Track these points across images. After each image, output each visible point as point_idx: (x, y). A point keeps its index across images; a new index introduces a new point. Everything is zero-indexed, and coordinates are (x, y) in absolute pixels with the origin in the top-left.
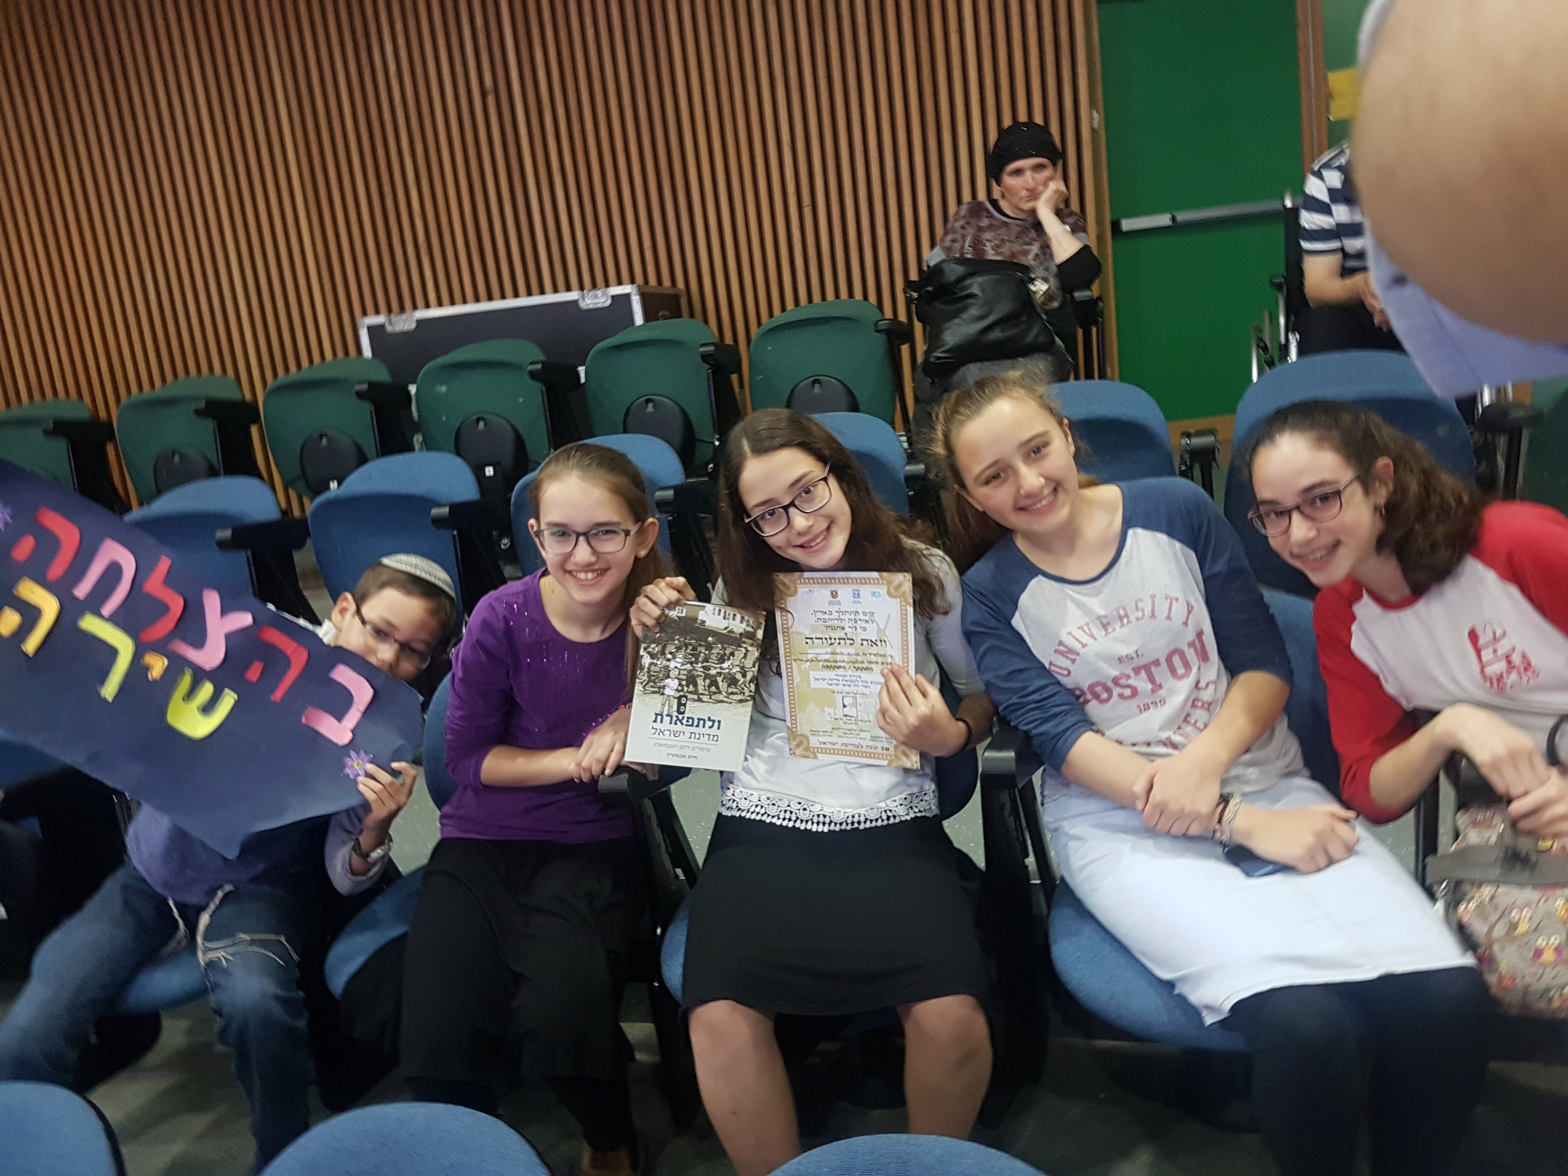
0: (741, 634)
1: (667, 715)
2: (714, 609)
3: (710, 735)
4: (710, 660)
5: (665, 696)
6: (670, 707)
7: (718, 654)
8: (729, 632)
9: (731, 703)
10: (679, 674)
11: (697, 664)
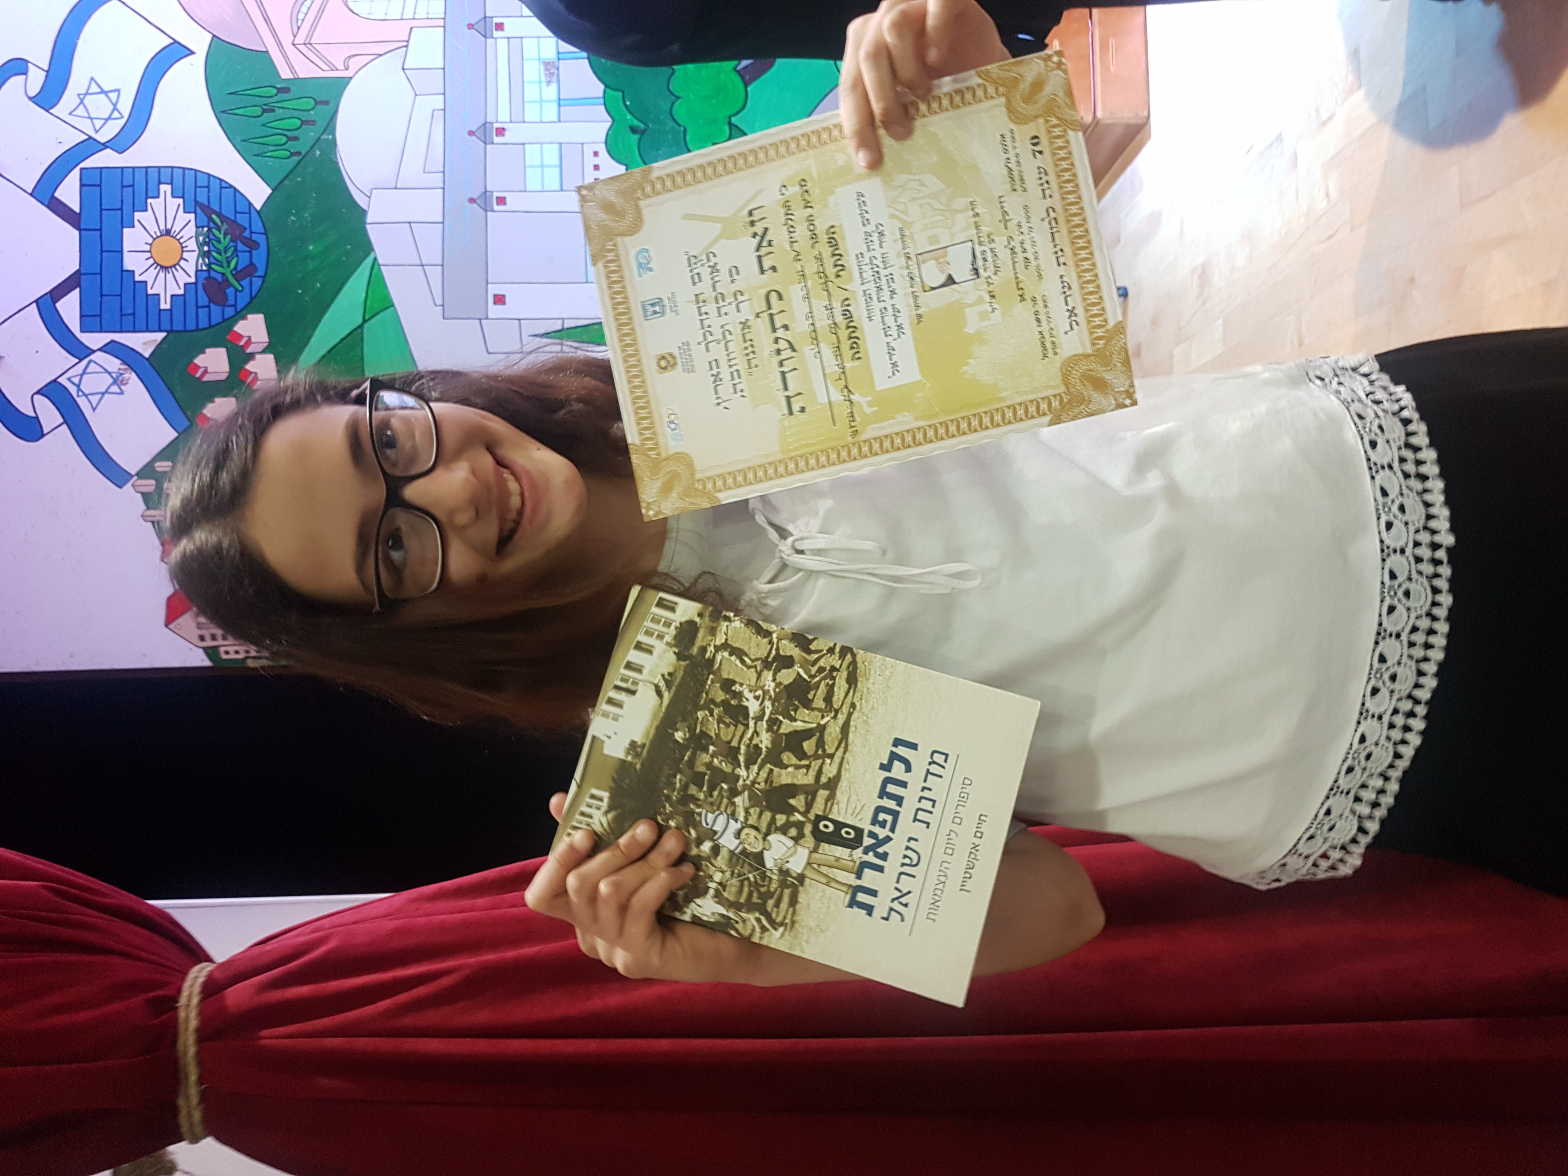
0: (680, 656)
1: (859, 877)
2: (606, 715)
3: (928, 772)
4: (734, 744)
5: (807, 873)
6: (837, 864)
7: (720, 721)
8: (668, 684)
9: (853, 706)
10: (756, 829)
11: (738, 777)
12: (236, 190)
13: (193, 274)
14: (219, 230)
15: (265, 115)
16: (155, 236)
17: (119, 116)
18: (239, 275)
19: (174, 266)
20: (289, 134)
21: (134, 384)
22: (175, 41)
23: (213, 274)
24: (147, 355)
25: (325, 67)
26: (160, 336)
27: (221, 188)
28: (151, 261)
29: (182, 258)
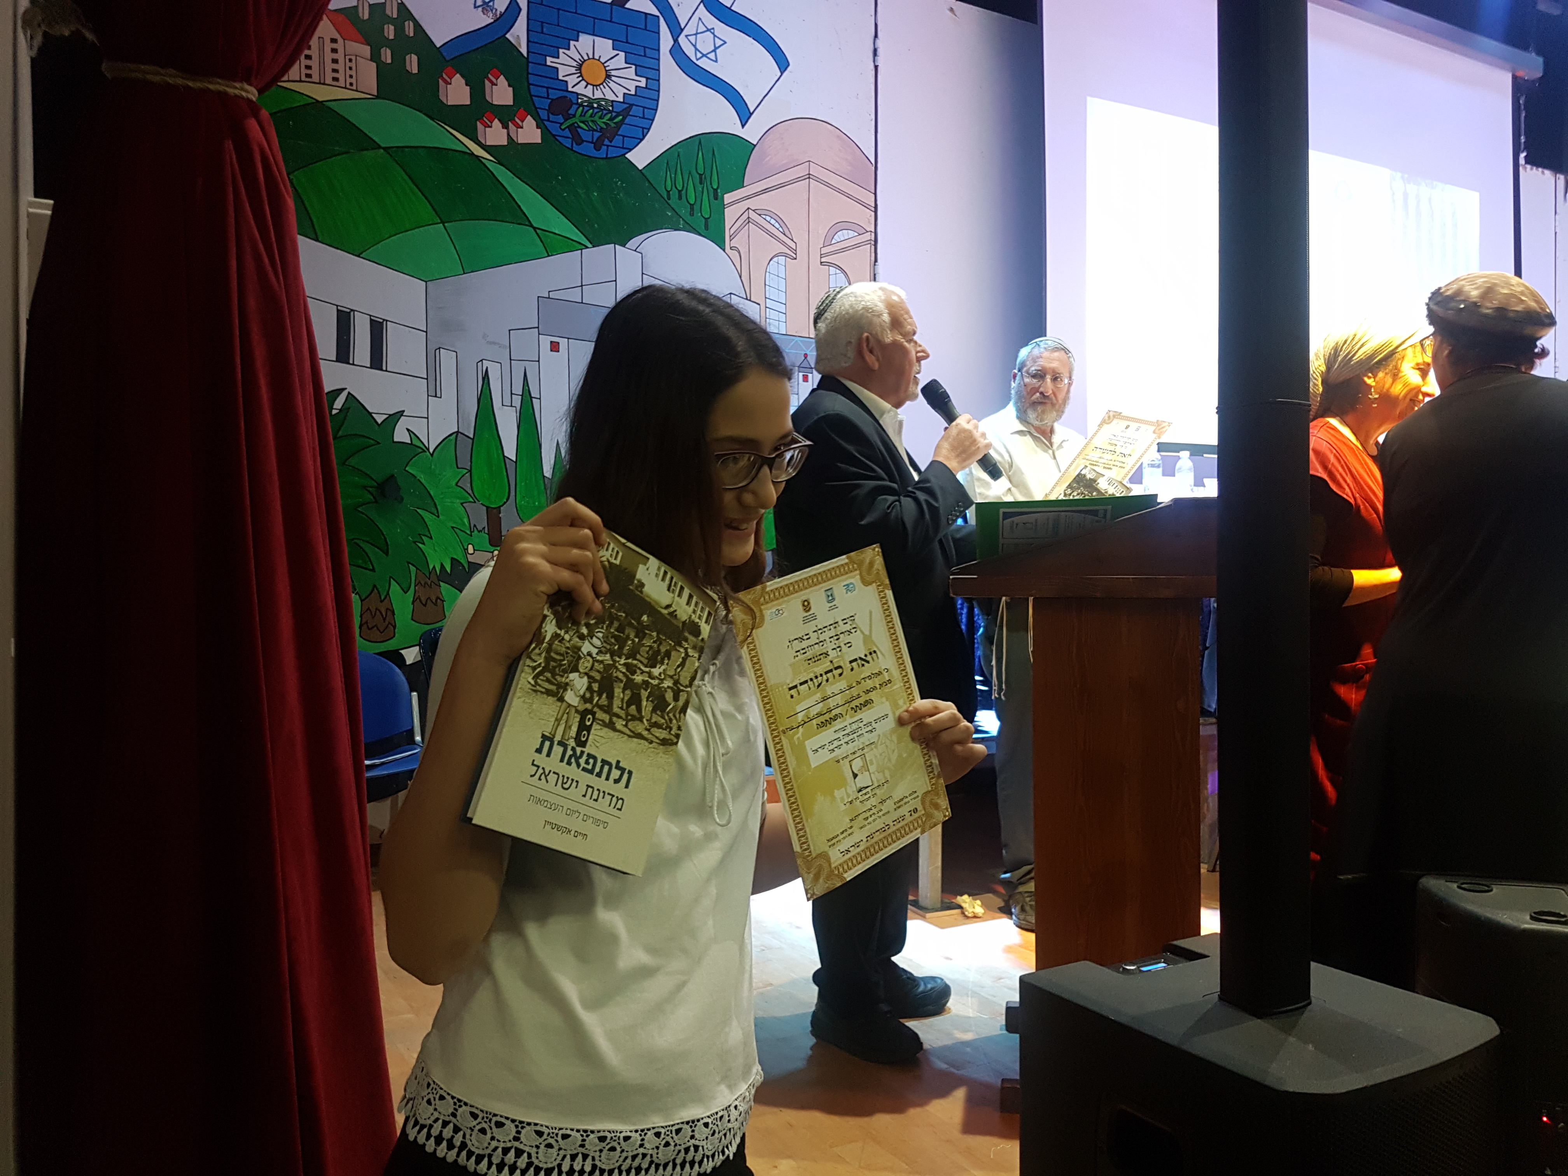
0: (684, 623)
3: (613, 796)
5: (564, 704)
6: (568, 727)
8: (671, 614)
9: (650, 742)
11: (620, 657)
12: (642, 140)
13: (574, 90)
14: (611, 119)
15: (698, 176)
16: (606, 65)
17: (698, 57)
18: (573, 128)
19: (581, 76)
20: (683, 192)
21: (483, 20)
22: (751, 114)
23: (575, 107)
24: (508, 36)
25: (732, 231)
26: (524, 50)
27: (643, 128)
28: (586, 58)
29: (588, 84)
